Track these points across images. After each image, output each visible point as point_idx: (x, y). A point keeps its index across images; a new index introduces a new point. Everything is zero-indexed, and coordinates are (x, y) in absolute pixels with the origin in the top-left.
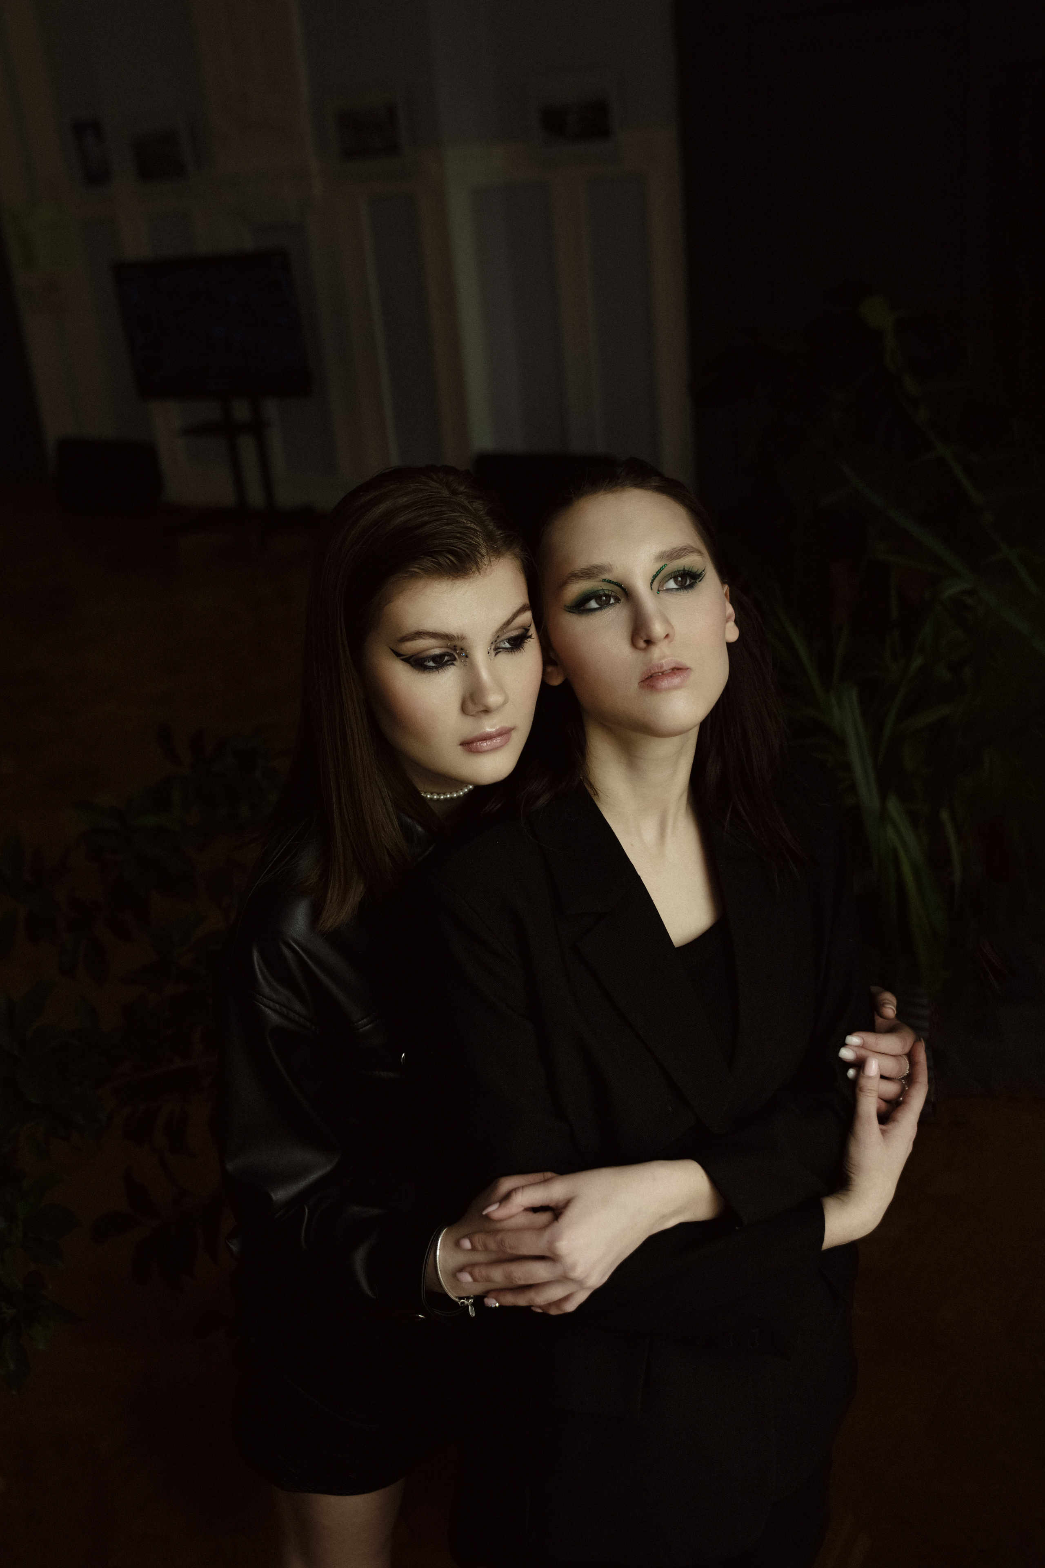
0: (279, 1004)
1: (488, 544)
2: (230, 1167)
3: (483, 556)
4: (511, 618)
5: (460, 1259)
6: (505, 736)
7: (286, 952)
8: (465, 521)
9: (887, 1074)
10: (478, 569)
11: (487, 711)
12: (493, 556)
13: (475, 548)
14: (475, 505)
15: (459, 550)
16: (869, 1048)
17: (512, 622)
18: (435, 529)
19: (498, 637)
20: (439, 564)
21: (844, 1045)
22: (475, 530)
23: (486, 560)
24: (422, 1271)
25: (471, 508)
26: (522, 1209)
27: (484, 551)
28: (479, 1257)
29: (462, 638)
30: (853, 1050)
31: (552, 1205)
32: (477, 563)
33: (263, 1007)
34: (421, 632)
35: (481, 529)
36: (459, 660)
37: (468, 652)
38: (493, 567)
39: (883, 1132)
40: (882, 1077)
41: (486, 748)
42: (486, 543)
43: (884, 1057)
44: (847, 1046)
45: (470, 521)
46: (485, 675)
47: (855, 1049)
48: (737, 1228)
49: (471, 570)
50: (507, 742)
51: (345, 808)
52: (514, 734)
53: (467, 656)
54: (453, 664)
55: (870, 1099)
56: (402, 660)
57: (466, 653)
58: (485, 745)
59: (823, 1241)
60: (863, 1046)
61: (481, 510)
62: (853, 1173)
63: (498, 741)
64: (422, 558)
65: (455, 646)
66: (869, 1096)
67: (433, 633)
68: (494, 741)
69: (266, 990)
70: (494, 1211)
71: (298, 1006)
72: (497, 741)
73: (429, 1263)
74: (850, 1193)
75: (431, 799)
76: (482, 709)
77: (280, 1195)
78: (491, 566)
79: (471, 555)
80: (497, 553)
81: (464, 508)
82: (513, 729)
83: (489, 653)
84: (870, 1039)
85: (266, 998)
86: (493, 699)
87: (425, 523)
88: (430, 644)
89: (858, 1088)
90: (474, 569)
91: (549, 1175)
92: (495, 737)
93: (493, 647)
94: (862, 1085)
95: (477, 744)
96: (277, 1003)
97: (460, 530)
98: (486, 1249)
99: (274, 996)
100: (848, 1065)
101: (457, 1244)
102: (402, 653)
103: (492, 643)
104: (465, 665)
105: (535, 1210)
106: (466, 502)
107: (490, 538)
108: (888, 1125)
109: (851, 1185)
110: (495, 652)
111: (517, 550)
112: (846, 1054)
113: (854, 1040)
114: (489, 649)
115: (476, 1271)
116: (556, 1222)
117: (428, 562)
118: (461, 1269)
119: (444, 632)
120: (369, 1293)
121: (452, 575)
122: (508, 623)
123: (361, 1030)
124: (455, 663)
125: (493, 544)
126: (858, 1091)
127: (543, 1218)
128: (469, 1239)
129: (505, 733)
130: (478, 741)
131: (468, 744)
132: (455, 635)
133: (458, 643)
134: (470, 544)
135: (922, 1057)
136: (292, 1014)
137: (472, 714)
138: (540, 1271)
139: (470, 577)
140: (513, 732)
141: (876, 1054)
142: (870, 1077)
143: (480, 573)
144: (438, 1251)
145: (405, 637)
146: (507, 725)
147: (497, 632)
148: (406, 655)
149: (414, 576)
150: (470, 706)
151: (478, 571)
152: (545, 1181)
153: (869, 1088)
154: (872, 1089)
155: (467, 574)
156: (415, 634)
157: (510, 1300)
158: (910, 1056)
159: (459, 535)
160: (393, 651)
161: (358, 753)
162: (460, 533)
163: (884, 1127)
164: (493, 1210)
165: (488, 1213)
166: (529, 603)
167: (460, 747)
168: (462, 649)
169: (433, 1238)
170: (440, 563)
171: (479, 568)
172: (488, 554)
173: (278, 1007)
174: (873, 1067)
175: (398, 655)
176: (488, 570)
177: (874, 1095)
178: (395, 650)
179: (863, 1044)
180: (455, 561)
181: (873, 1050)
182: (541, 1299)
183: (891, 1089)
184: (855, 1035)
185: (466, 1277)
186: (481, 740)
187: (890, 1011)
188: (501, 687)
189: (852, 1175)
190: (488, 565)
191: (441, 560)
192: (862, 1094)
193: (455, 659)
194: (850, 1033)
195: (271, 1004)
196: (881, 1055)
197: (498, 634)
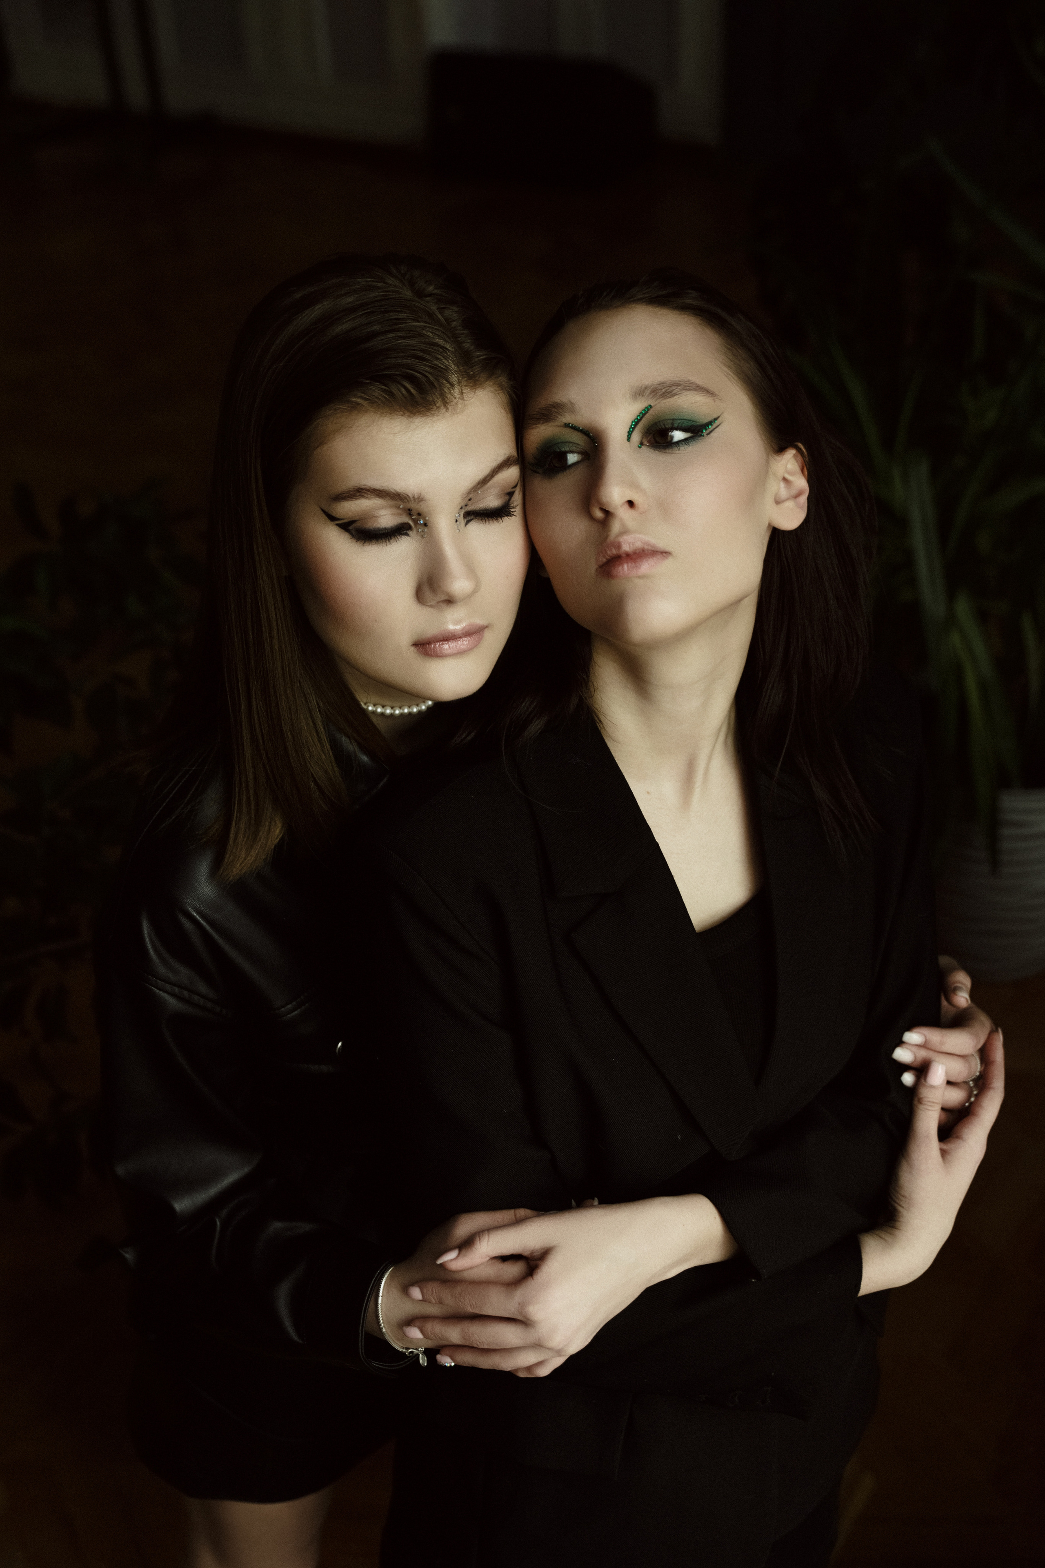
0: (178, 986)
1: (461, 368)
2: (120, 1170)
3: (452, 385)
4: (488, 475)
5: (408, 1309)
6: (475, 637)
7: (187, 924)
8: (431, 335)
9: (952, 1079)
10: (445, 404)
11: (450, 601)
12: (466, 386)
13: (442, 373)
14: (447, 313)
15: (418, 375)
16: (933, 1048)
17: (489, 480)
18: (387, 344)
19: (470, 500)
20: (391, 394)
21: (900, 1043)
22: (443, 348)
23: (456, 391)
24: (361, 1316)
25: (440, 317)
26: (488, 1258)
27: (454, 378)
28: (432, 1310)
29: (420, 499)
30: (911, 1051)
31: (525, 1254)
32: (443, 395)
33: (157, 991)
34: (363, 489)
35: (452, 348)
36: (414, 529)
37: (427, 518)
38: (466, 402)
39: (944, 1153)
40: (949, 1083)
41: (449, 652)
42: (458, 367)
43: (950, 1059)
44: (904, 1045)
45: (438, 335)
46: (449, 550)
47: (914, 1049)
48: (753, 1280)
49: (435, 405)
50: (477, 645)
51: (256, 718)
52: (488, 635)
53: (425, 525)
54: (407, 535)
55: (930, 1113)
56: (338, 525)
57: (424, 519)
58: (446, 647)
59: (859, 1290)
60: (924, 1046)
61: (454, 321)
62: (902, 1207)
63: (465, 643)
64: (368, 383)
65: (409, 510)
66: (928, 1110)
67: (379, 491)
68: (459, 642)
69: (162, 970)
70: (452, 1260)
71: (203, 988)
72: (463, 643)
73: (369, 1310)
74: (897, 1232)
75: (374, 712)
76: (443, 598)
77: (182, 1205)
78: (463, 399)
79: (436, 384)
80: (473, 381)
81: (431, 316)
82: (487, 627)
83: (457, 521)
84: (934, 1036)
85: (160, 980)
86: (459, 585)
87: (374, 335)
88: (374, 505)
89: (916, 1099)
90: (439, 403)
91: (522, 1212)
92: (460, 637)
93: (462, 514)
94: (922, 1096)
95: (436, 645)
96: (175, 985)
97: (422, 346)
98: (441, 1302)
99: (171, 975)
100: (905, 1068)
101: (405, 1291)
102: (337, 516)
103: (462, 508)
104: (422, 537)
105: (504, 1259)
106: (434, 308)
107: (465, 360)
108: (949, 1144)
109: (899, 1221)
110: (464, 520)
111: (503, 379)
112: (902, 1055)
113: (913, 1037)
114: (457, 515)
115: (429, 1326)
116: (530, 1278)
117: (376, 391)
118: (410, 1321)
119: (395, 490)
120: (294, 1336)
121: (408, 411)
122: (484, 481)
123: (285, 1017)
124: (410, 533)
125: (468, 369)
126: (916, 1102)
127: (514, 1270)
128: (420, 1289)
129: (475, 632)
130: (438, 641)
131: (423, 644)
132: (411, 496)
133: (413, 505)
134: (434, 367)
135: (999, 1055)
136: (196, 998)
137: (430, 604)
138: (509, 1335)
139: (433, 415)
140: (486, 630)
141: (940, 1055)
142: (933, 1087)
143: (447, 408)
144: (380, 1298)
145: (341, 494)
146: (479, 621)
147: (469, 493)
148: (343, 519)
149: (355, 408)
150: (427, 593)
151: (445, 406)
152: (518, 1222)
153: (931, 1100)
154: (934, 1101)
155: (429, 410)
156: (354, 491)
157: (468, 1359)
158: (984, 1053)
159: (420, 354)
160: (324, 512)
161: (276, 647)
162: (422, 351)
163: (945, 1147)
164: (449, 1258)
165: (445, 1262)
166: (516, 454)
167: (412, 648)
168: (419, 514)
169: (375, 1281)
170: (391, 392)
171: (446, 402)
172: (459, 382)
173: (176, 990)
174: (938, 1075)
175: (332, 518)
176: (460, 406)
177: (937, 1109)
178: (327, 511)
179: (925, 1044)
180: (413, 391)
181: (938, 1050)
182: (507, 1364)
183: (955, 1097)
184: (915, 1032)
185: (415, 1333)
186: (440, 641)
187: (962, 999)
188: (471, 570)
189: (900, 1208)
190: (459, 398)
191: (394, 389)
192: (921, 1107)
193: (411, 529)
194: (909, 1028)
195: (168, 987)
196: (947, 1055)
197: (471, 496)
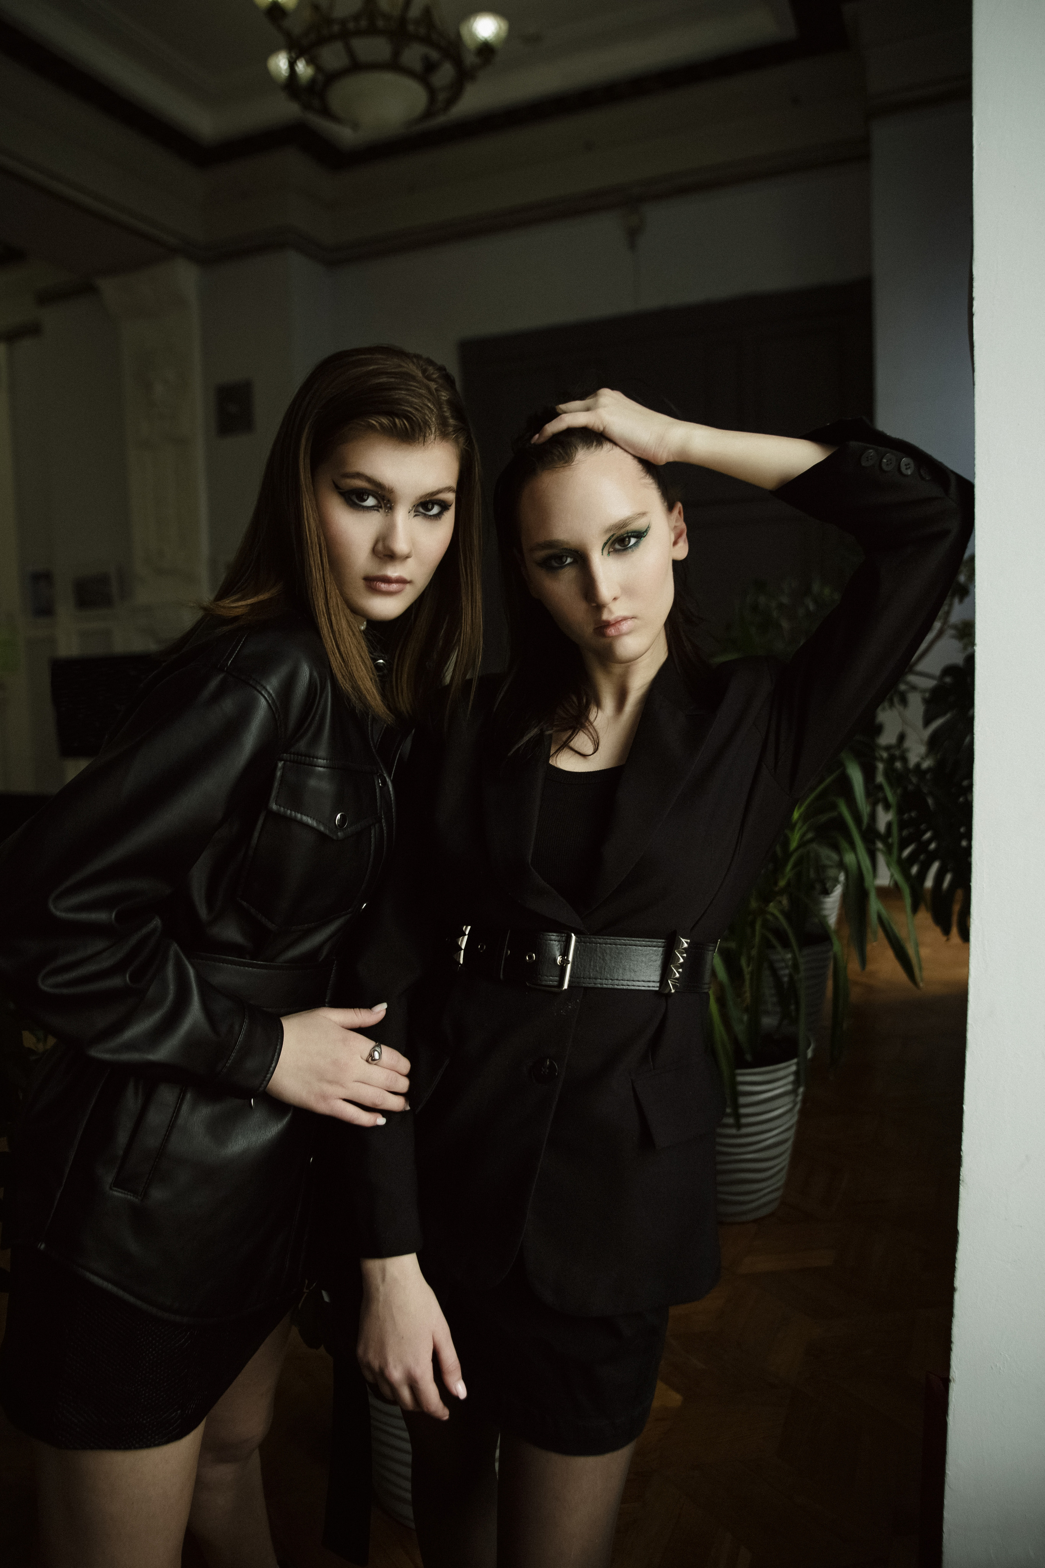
3: (431, 432)
4: (435, 492)
6: (404, 585)
8: (427, 401)
11: (392, 558)
12: (440, 436)
14: (441, 393)
17: (436, 495)
18: (401, 397)
19: (421, 503)
22: (432, 410)
23: (433, 437)
25: (436, 393)
27: (434, 430)
29: (391, 491)
32: (425, 436)
34: (361, 476)
35: (438, 413)
36: (384, 509)
37: (393, 504)
41: (384, 590)
42: (438, 425)
45: (431, 402)
46: (400, 529)
50: (403, 591)
52: (411, 586)
53: (391, 509)
54: (378, 510)
56: (338, 491)
57: (391, 505)
58: (384, 586)
61: (444, 399)
63: (397, 587)
65: (386, 497)
67: (370, 479)
68: (392, 585)
72: (394, 587)
76: (389, 555)
78: (435, 444)
79: (423, 429)
80: (444, 435)
82: (412, 581)
83: (409, 512)
86: (401, 549)
88: (365, 487)
90: (421, 439)
92: (394, 583)
93: (414, 509)
95: (377, 583)
103: (414, 506)
104: (387, 515)
106: (433, 387)
107: (443, 423)
110: (415, 514)
111: (461, 441)
114: (410, 508)
117: (386, 420)
119: (379, 482)
124: (380, 510)
125: (444, 428)
129: (404, 583)
130: (379, 581)
131: (370, 580)
132: (387, 488)
133: (389, 496)
134: (425, 419)
137: (379, 556)
139: (414, 446)
140: (411, 583)
143: (424, 445)
145: (347, 473)
146: (408, 576)
147: (422, 498)
148: (342, 488)
149: (372, 427)
150: (379, 551)
151: (424, 442)
155: (413, 441)
156: (356, 475)
159: (419, 409)
160: (334, 483)
162: (420, 407)
166: (456, 485)
167: (363, 581)
168: (390, 501)
172: (436, 433)
175: (337, 486)
186: (382, 582)
191: (397, 421)
193: (381, 507)
